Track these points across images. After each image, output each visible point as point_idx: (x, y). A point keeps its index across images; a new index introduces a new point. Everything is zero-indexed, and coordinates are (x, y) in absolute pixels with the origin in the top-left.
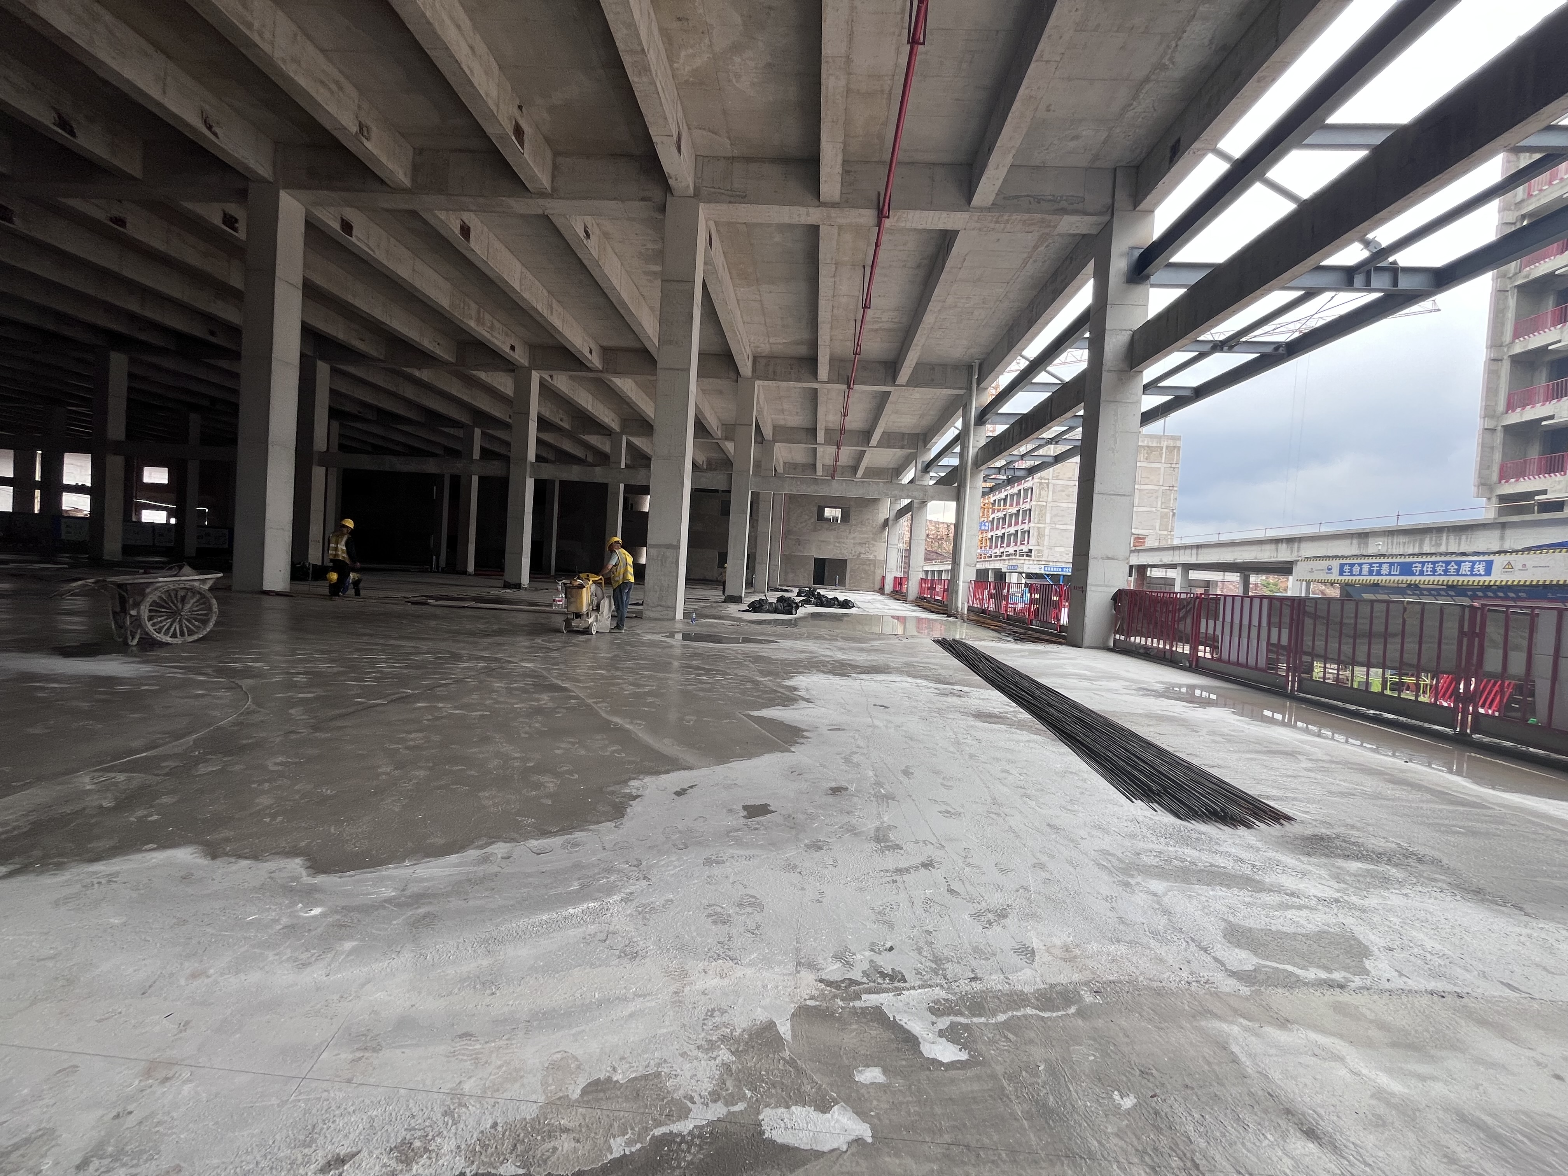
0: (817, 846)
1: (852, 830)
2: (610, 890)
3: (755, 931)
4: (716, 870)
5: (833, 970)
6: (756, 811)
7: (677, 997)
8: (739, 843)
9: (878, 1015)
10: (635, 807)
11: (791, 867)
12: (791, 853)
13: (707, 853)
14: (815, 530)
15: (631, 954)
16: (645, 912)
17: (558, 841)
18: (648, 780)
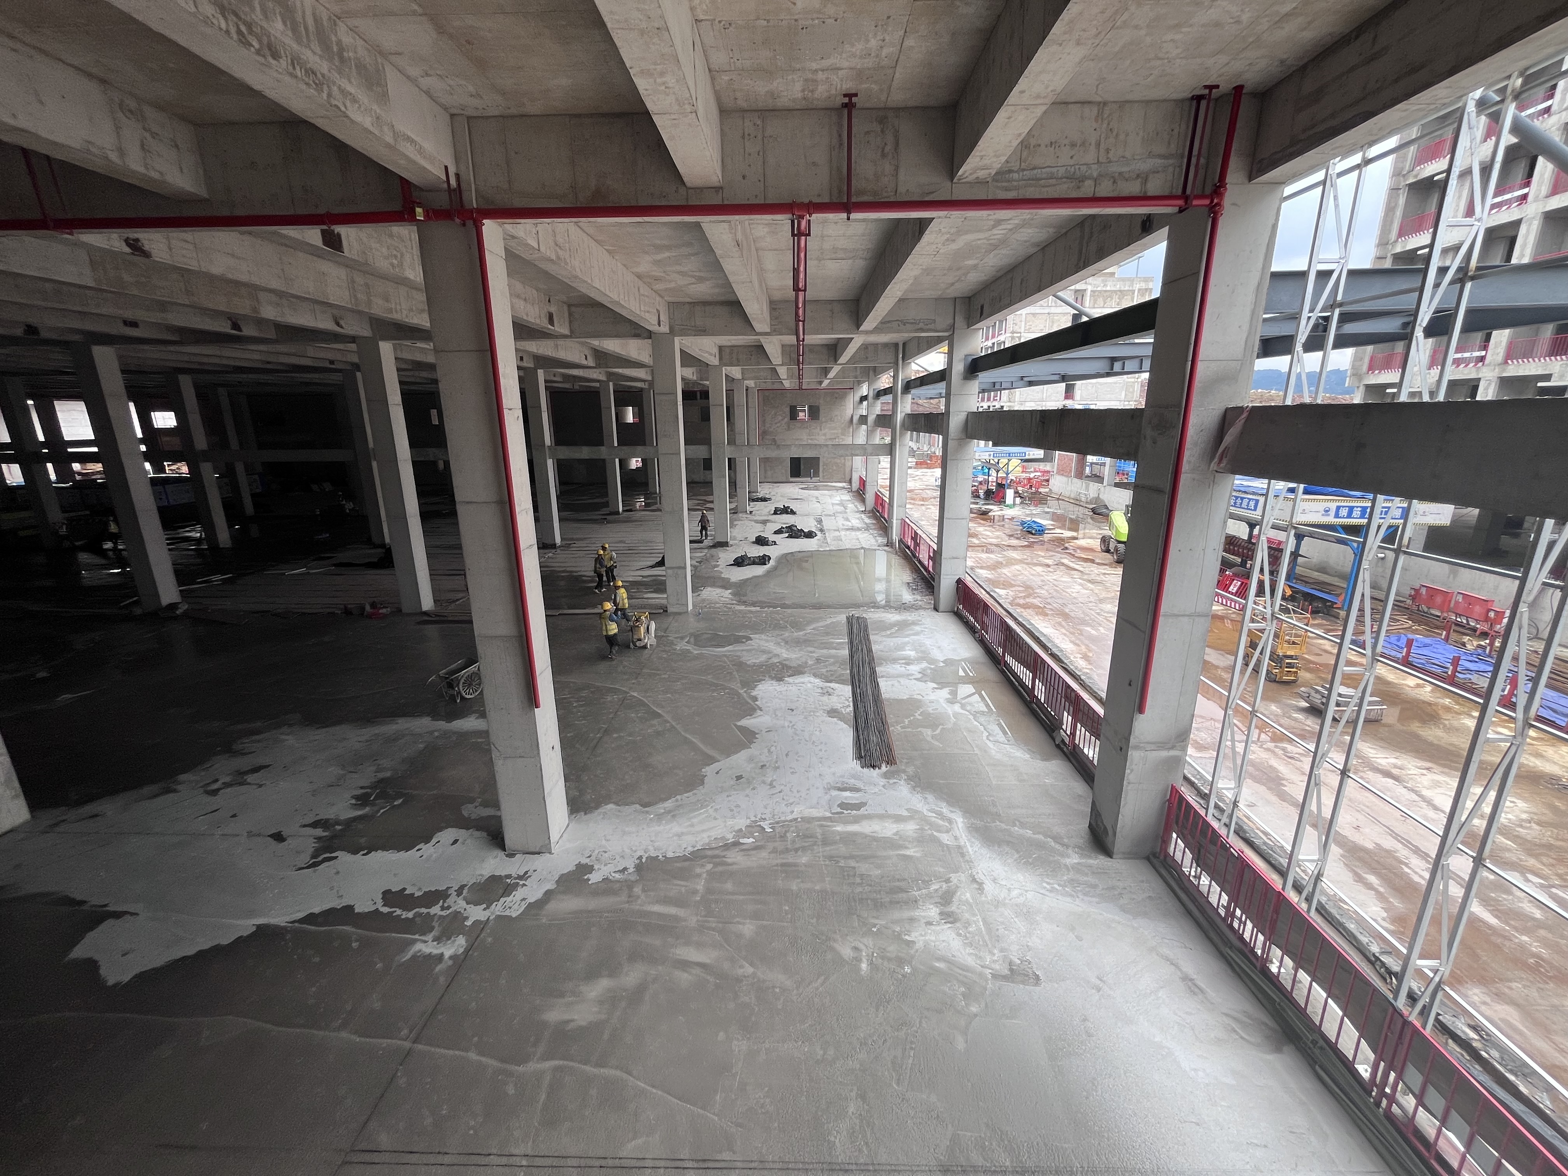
0: (754, 789)
1: (764, 782)
2: (708, 806)
3: (739, 812)
4: (730, 798)
5: (753, 819)
6: (739, 778)
7: (725, 826)
8: (735, 790)
9: (760, 826)
10: (706, 780)
11: (747, 796)
12: (748, 791)
13: (727, 794)
14: (789, 429)
15: (715, 819)
16: (716, 810)
17: (691, 794)
18: (707, 768)
